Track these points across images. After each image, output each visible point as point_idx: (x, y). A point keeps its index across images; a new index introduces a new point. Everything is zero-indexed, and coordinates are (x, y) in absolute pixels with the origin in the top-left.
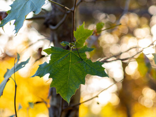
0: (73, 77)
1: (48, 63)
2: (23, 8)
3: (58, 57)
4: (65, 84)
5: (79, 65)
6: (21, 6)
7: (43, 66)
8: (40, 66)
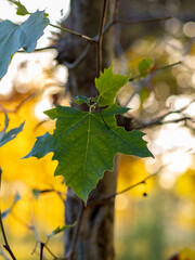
0: (93, 158)
1: (52, 133)
2: (8, 41)
3: (69, 124)
4: (81, 169)
5: (104, 137)
6: (5, 37)
7: (43, 140)
8: (38, 138)
